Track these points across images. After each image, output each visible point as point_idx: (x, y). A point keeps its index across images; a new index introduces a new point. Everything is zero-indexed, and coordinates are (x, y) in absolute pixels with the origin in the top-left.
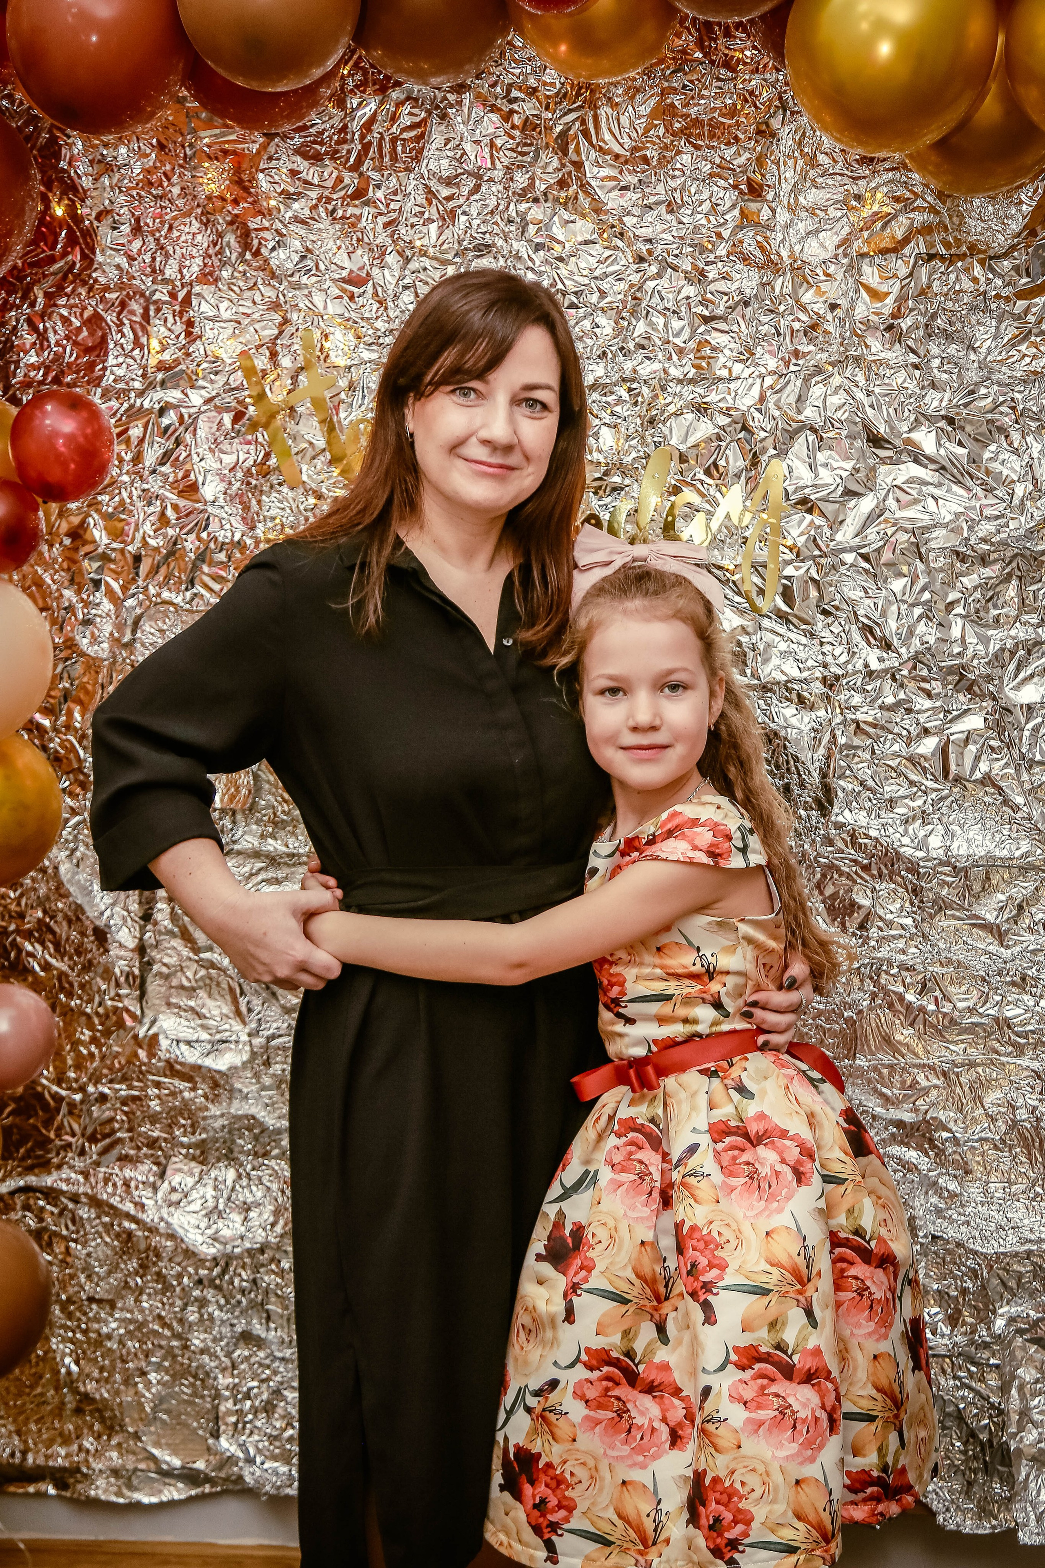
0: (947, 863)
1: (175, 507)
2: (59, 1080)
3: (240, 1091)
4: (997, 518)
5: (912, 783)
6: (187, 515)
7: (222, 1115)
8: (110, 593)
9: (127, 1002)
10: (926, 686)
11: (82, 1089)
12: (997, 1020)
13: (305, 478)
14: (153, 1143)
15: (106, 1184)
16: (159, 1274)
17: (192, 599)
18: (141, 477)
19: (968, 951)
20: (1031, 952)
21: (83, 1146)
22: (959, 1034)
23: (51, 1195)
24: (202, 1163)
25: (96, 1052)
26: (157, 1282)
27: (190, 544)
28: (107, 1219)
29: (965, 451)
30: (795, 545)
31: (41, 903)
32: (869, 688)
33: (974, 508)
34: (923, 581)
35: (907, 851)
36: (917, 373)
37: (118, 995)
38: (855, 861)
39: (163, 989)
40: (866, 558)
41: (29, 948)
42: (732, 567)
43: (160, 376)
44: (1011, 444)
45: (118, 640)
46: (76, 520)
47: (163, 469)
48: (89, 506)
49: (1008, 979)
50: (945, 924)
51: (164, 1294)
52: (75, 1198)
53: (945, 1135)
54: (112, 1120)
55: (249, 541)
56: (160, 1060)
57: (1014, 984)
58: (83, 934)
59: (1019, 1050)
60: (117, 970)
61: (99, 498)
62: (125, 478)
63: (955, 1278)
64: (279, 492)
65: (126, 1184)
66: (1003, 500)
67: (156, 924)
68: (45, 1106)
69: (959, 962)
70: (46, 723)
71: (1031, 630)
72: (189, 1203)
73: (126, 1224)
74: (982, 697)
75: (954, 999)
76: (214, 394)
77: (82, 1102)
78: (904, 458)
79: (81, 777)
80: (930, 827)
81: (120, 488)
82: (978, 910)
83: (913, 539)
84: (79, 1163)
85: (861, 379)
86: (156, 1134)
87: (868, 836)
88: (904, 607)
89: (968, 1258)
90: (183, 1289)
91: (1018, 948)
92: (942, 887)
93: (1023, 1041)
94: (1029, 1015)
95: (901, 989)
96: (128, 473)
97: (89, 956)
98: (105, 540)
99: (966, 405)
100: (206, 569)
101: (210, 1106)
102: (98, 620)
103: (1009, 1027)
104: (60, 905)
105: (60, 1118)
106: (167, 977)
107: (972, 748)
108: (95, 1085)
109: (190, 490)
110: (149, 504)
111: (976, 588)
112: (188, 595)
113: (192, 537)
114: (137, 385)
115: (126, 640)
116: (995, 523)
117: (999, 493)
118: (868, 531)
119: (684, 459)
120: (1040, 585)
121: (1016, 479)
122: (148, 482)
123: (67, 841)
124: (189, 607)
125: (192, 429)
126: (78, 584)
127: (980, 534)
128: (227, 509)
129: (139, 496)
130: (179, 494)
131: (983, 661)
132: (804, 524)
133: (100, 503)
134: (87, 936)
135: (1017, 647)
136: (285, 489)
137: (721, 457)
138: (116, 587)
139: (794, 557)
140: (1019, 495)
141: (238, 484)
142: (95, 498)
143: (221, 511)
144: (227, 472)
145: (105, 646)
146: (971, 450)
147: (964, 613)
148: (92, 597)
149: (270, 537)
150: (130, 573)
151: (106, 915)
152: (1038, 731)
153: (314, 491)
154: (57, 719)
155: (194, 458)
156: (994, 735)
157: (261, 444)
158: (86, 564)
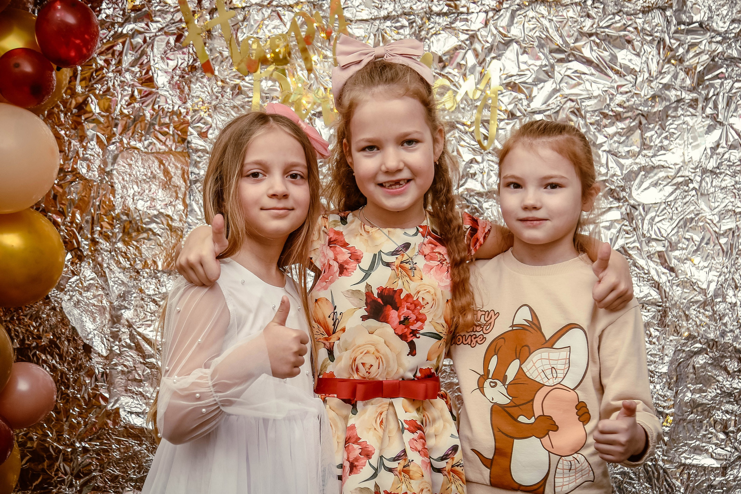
1: (140, 92)
2: (59, 440)
4: (627, 93)
6: (146, 96)
8: (99, 142)
9: (101, 390)
11: (72, 445)
13: (217, 74)
17: (148, 146)
18: (120, 74)
20: (651, 355)
21: (71, 480)
25: (82, 422)
27: (148, 113)
29: (608, 54)
30: (506, 110)
31: (53, 328)
33: (613, 87)
36: (579, 8)
37: (97, 386)
39: (124, 381)
41: (44, 358)
42: (469, 123)
43: (133, 15)
44: (634, 49)
45: (104, 170)
46: (80, 99)
47: (133, 69)
48: (89, 91)
54: (90, 464)
55: (183, 111)
56: (120, 426)
58: (77, 349)
60: (96, 371)
61: (95, 86)
62: (111, 75)
64: (200, 82)
66: (631, 82)
67: (120, 341)
68: (50, 456)
70: (59, 220)
71: (648, 160)
74: (619, 199)
76: (164, 25)
77: (72, 453)
78: (571, 59)
79: (79, 253)
81: (107, 81)
83: (577, 106)
84: (69, 492)
85: (545, 13)
86: (117, 473)
96: (113, 71)
97: (80, 362)
98: (98, 110)
99: (608, 27)
100: (157, 128)
102: (92, 158)
104: (63, 330)
105: (58, 463)
106: (126, 374)
107: (614, 231)
108: (80, 443)
109: (149, 81)
110: (124, 90)
111: (615, 134)
112: (146, 143)
113: (150, 108)
114: (120, 20)
115: (108, 169)
116: (626, 96)
117: (629, 78)
118: (550, 102)
119: (440, 60)
120: (653, 132)
121: (638, 70)
122: (124, 77)
123: (68, 291)
124: (146, 150)
125: (151, 46)
126: (81, 137)
127: (617, 102)
128: (170, 92)
129: (119, 85)
130: (142, 84)
131: (619, 178)
132: (512, 97)
133: (96, 89)
134: (79, 350)
135: (640, 169)
136: (205, 80)
137: (463, 59)
138: (103, 138)
139: (506, 117)
140: (640, 79)
141: (177, 78)
142: (93, 86)
143: (167, 93)
144: (171, 71)
145: (96, 173)
146: (611, 53)
147: (607, 149)
148: (89, 144)
149: (196, 108)
150: (111, 130)
151: (90, 336)
152: (653, 220)
153: (222, 81)
154: (66, 218)
155: (152, 63)
156: (627, 223)
157: (192, 54)
158: (86, 125)
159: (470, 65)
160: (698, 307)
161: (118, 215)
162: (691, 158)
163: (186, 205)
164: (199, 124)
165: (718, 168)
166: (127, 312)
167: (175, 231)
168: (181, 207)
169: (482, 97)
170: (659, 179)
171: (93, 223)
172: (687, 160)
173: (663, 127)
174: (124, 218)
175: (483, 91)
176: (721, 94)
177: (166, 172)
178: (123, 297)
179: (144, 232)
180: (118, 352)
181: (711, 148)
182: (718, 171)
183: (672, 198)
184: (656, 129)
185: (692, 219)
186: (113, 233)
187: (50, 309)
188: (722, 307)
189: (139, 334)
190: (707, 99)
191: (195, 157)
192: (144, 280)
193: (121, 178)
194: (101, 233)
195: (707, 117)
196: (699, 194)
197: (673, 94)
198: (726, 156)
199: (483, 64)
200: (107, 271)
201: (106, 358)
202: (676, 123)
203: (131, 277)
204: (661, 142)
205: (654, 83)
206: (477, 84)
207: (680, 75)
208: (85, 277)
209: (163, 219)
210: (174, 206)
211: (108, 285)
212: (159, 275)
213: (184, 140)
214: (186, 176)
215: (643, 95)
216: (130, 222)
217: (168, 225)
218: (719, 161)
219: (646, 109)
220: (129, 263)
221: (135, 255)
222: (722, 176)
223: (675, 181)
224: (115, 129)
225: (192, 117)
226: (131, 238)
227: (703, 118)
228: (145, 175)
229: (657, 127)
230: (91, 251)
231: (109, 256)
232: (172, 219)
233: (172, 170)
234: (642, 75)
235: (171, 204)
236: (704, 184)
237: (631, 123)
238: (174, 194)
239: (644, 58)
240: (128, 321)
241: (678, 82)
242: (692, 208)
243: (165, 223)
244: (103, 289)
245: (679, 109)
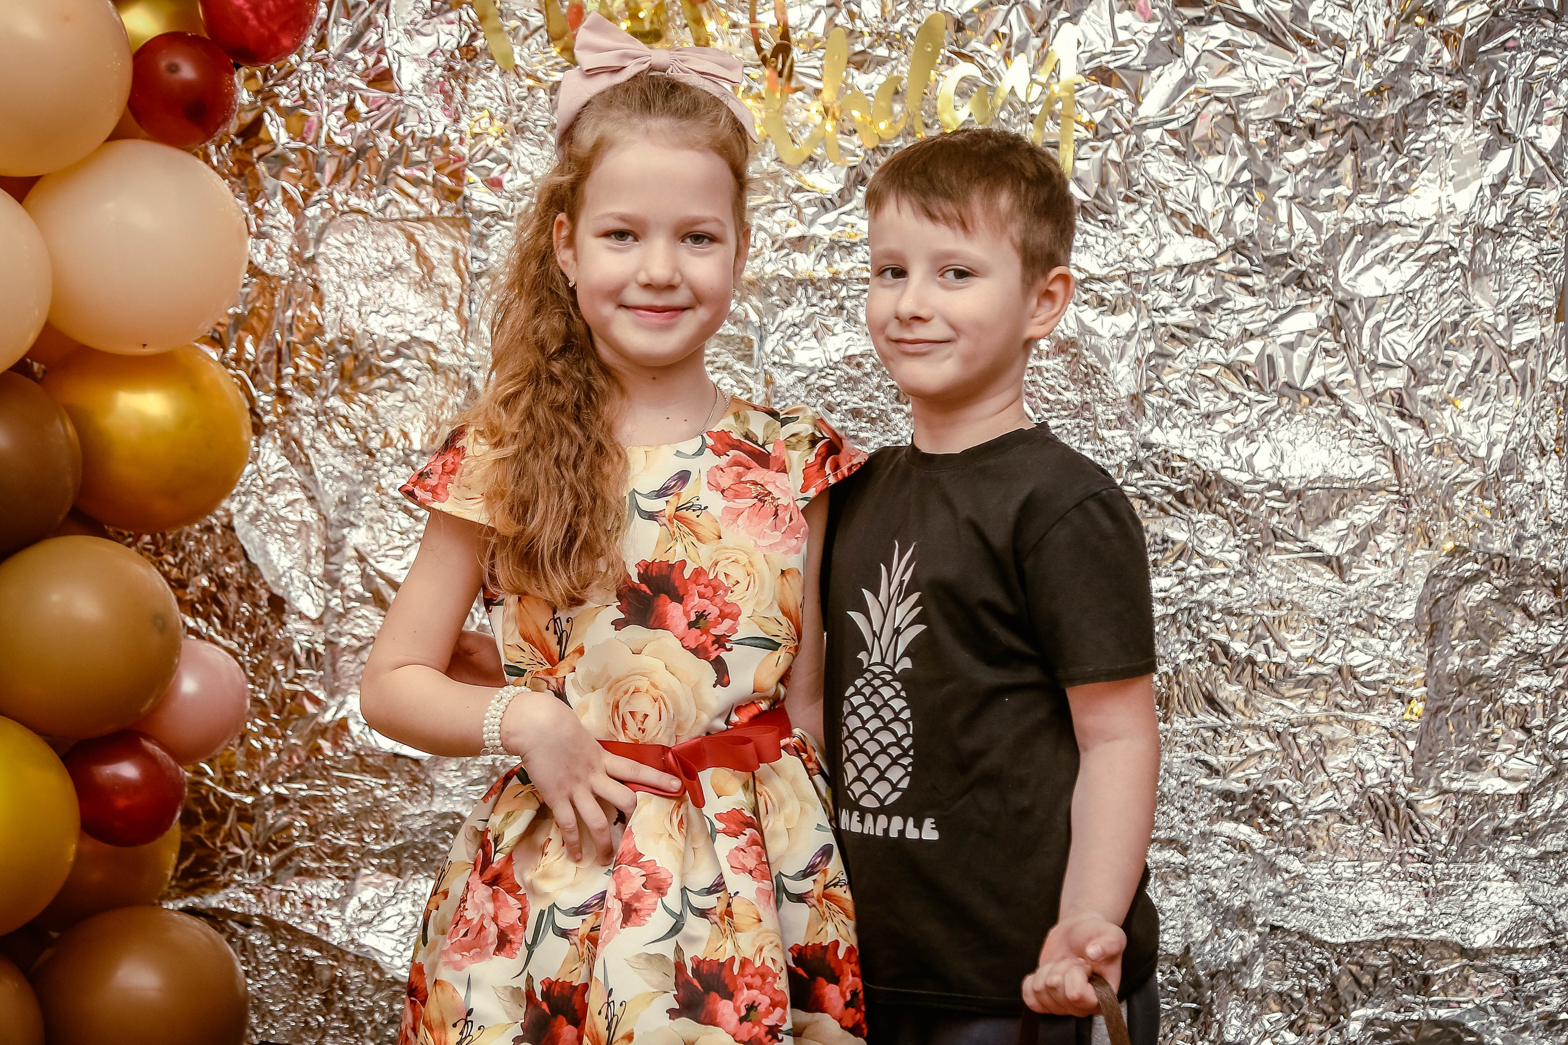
0: (1279, 487)
1: (365, 100)
2: (227, 782)
3: (443, 787)
4: (1327, 82)
5: (1233, 396)
6: (379, 108)
7: (422, 815)
8: (289, 201)
9: (308, 686)
10: (1247, 281)
11: (254, 790)
12: (1339, 670)
13: (518, 61)
14: (338, 853)
15: (282, 904)
16: (345, 1011)
17: (386, 207)
18: (325, 65)
19: (1305, 588)
20: (1379, 587)
21: (255, 858)
22: (1295, 687)
23: (216, 918)
24: (398, 876)
25: (271, 746)
26: (343, 1020)
27: (385, 141)
28: (282, 947)
29: (1289, 6)
30: (1091, 122)
31: (207, 568)
32: (1180, 285)
33: (1299, 73)
34: (1242, 159)
35: (1229, 475)
37: (298, 676)
38: (1168, 490)
39: (353, 666)
40: (1173, 133)
41: (191, 623)
45: (299, 256)
46: (248, 117)
47: (351, 55)
48: (264, 100)
49: (1352, 621)
50: (1276, 558)
51: (351, 1035)
52: (246, 921)
53: (1283, 806)
54: (290, 825)
55: (453, 136)
56: (347, 752)
57: (1357, 625)
58: (255, 605)
59: (1368, 704)
60: (296, 647)
61: (276, 90)
63: (1300, 976)
64: (485, 77)
65: (307, 903)
66: (1335, 62)
67: (343, 588)
68: (210, 814)
69: (1292, 602)
70: (213, 355)
71: (1369, 212)
72: (383, 921)
73: (308, 952)
74: (1313, 290)
75: (1288, 647)
77: (254, 805)
78: (1216, 18)
80: (1254, 446)
81: (300, 78)
82: (1315, 539)
83: (1229, 111)
84: (250, 880)
86: (343, 842)
87: (1183, 459)
88: (1220, 190)
89: (1314, 952)
90: (375, 1028)
91: (1364, 583)
92: (1271, 515)
93: (1371, 693)
94: (1377, 662)
95: (1223, 637)
96: (310, 60)
97: (262, 631)
98: (284, 138)
100: (401, 171)
101: (407, 805)
102: (275, 232)
103: (1355, 678)
104: (228, 570)
105: (227, 826)
106: (357, 651)
107: (1303, 352)
108: (270, 785)
109: (382, 79)
110: (336, 96)
111: (1305, 163)
112: (381, 200)
113: (387, 132)
115: (308, 255)
116: (1325, 88)
117: (1328, 53)
118: (1175, 103)
119: (960, 27)
120: (1378, 158)
121: (1347, 36)
122: (333, 71)
123: (238, 494)
124: (381, 215)
125: (384, 7)
126: (250, 191)
127: (1308, 101)
128: (426, 99)
129: (323, 88)
130: (370, 84)
131: (1314, 249)
132: (1102, 96)
133: (277, 96)
134: (260, 607)
135: (1354, 232)
136: (494, 75)
137: (1004, 23)
138: (295, 194)
139: (1090, 136)
140: (1351, 56)
141: (439, 71)
142: (271, 90)
143: (419, 102)
144: (425, 56)
145: (284, 262)
146: (1295, 6)
147: (1290, 194)
148: (267, 207)
149: (477, 130)
150: (312, 177)
151: (284, 580)
152: (1379, 329)
153: (528, 76)
154: (225, 351)
155: (388, 42)
156: (1329, 335)
157: (466, 24)
158: (261, 167)
159: (1017, 34)
160: (1470, 493)
161: (331, 343)
162: (1453, 206)
163: (465, 323)
164: (486, 163)
165: (1505, 224)
166: (354, 532)
167: (444, 373)
168: (453, 325)
169: (1044, 97)
170: (1391, 249)
171: (280, 360)
172: (1445, 211)
173: (1396, 148)
174: (344, 349)
175: (1045, 86)
176: (1512, 79)
177: (421, 257)
178: (344, 503)
179: (382, 376)
180: (341, 610)
181: (1492, 186)
182: (1506, 230)
183: (1416, 285)
184: (1384, 152)
185: (1456, 325)
186: (321, 379)
187: (201, 531)
188: (1516, 490)
189: (381, 575)
190: (1484, 91)
191: (477, 226)
192: (385, 470)
193: (332, 270)
194: (297, 379)
195: (1485, 124)
196: (1469, 275)
197: (1416, 81)
198: (1520, 201)
199: (1045, 33)
200: (311, 453)
201: (319, 622)
202: (1422, 138)
203: (358, 463)
204: (1394, 176)
205: (1381, 59)
206: (1032, 71)
207: (1429, 45)
208: (268, 467)
209: (419, 350)
210: (441, 323)
211: (315, 481)
212: (414, 458)
213: (454, 194)
214: (463, 266)
215: (1357, 86)
216: (356, 357)
217: (430, 362)
218: (1507, 211)
219: (1364, 113)
220: (353, 436)
221: (366, 421)
222: (1513, 240)
223: (1421, 252)
224: (317, 175)
225: (471, 148)
226: (356, 388)
227: (1478, 128)
228: (381, 264)
229: (1386, 147)
230: (277, 415)
231: (314, 423)
232: (438, 351)
233: (433, 253)
234: (1355, 48)
235: (433, 321)
236: (1478, 256)
237: (1336, 141)
238: (439, 300)
239: (1359, 14)
240: (357, 550)
241: (1427, 59)
242: (1456, 303)
243: (422, 355)
244: (304, 487)
245: (1429, 112)
